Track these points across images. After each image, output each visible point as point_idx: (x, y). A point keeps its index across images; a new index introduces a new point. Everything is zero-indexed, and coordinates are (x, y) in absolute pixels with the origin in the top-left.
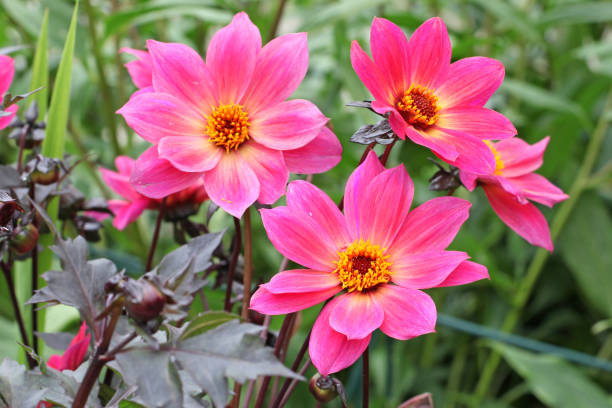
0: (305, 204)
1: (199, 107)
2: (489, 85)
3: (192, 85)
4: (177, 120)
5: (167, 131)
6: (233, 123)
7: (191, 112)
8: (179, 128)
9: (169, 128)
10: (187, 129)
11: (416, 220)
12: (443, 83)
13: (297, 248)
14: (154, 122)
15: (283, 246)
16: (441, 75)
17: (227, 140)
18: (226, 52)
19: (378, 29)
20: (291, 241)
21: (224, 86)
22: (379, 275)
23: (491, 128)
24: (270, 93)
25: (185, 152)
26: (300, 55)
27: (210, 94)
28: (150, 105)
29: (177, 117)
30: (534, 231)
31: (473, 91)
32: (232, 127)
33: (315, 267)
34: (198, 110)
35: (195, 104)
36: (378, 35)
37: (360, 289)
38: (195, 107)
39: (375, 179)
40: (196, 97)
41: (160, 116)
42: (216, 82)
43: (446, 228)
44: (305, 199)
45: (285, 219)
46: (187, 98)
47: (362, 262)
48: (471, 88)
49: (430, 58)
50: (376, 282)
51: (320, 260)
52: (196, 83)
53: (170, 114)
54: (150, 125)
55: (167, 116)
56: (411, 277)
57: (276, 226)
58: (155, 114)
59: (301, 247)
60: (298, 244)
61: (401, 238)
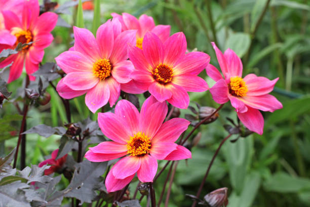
0: (123, 112)
1: (93, 58)
2: (201, 66)
3: (89, 49)
4: (80, 64)
5: (75, 69)
6: (103, 68)
7: (88, 60)
8: (81, 68)
9: (76, 68)
10: (86, 68)
11: (166, 126)
12: (180, 62)
13: (112, 133)
14: (70, 65)
15: (105, 131)
16: (180, 59)
17: (100, 75)
18: (102, 36)
19: (148, 37)
20: (109, 129)
21: (103, 50)
22: (143, 150)
23: (195, 86)
24: (121, 55)
25: (81, 80)
26: (133, 40)
27: (97, 53)
28: (69, 57)
29: (81, 63)
30: (253, 125)
31: (193, 67)
32: (103, 70)
33: (120, 142)
34: (92, 60)
35: (91, 57)
36: (147, 40)
37: (134, 155)
38: (91, 58)
39: (153, 105)
40: (91, 54)
41: (72, 62)
42: (100, 48)
43: (176, 132)
44: (124, 109)
45: (109, 119)
46: (87, 54)
47: (138, 143)
48: (191, 66)
49: (174, 51)
50: (141, 153)
51: (122, 139)
52: (91, 48)
53: (78, 61)
54: (68, 66)
55: (76, 62)
56: (157, 153)
57: (104, 122)
58: (70, 61)
59: (113, 132)
60: (112, 131)
61: (159, 134)
